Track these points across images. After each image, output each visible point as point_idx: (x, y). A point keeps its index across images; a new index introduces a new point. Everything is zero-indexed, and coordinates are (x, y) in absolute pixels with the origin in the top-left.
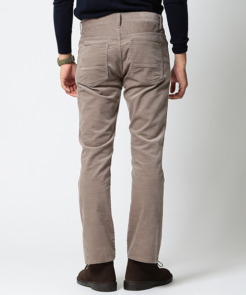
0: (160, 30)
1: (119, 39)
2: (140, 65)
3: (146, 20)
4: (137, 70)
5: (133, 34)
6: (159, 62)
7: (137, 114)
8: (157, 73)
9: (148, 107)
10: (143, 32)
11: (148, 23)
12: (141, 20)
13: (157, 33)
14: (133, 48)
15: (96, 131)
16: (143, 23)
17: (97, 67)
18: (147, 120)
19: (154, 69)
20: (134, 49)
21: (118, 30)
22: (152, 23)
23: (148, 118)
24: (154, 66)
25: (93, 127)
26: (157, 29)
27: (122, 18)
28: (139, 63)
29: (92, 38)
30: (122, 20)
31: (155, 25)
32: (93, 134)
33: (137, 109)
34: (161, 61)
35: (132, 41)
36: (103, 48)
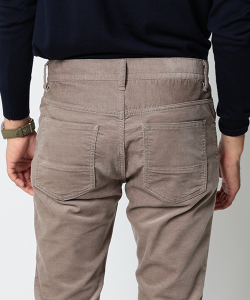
0: (205, 92)
1: (121, 116)
2: (162, 170)
3: (179, 75)
4: (157, 179)
5: (151, 109)
6: (200, 159)
7: (153, 258)
8: (195, 181)
9: (175, 245)
10: (172, 103)
11: (183, 81)
12: (168, 76)
13: (199, 102)
14: (151, 137)
15: (65, 285)
16: (172, 83)
17: (73, 167)
18: (173, 271)
19: (189, 175)
20: (152, 140)
21: (120, 97)
22: (190, 81)
23: (174, 266)
24: (190, 169)
25: (60, 277)
26: (198, 93)
27: (130, 71)
28: (161, 166)
29: (65, 104)
30: (129, 75)
31: (196, 84)
32: (61, 290)
33: (153, 247)
34: (203, 156)
35: (148, 122)
36: (88, 133)
